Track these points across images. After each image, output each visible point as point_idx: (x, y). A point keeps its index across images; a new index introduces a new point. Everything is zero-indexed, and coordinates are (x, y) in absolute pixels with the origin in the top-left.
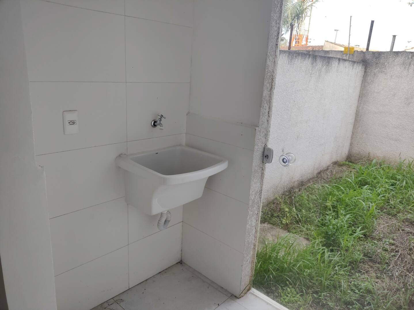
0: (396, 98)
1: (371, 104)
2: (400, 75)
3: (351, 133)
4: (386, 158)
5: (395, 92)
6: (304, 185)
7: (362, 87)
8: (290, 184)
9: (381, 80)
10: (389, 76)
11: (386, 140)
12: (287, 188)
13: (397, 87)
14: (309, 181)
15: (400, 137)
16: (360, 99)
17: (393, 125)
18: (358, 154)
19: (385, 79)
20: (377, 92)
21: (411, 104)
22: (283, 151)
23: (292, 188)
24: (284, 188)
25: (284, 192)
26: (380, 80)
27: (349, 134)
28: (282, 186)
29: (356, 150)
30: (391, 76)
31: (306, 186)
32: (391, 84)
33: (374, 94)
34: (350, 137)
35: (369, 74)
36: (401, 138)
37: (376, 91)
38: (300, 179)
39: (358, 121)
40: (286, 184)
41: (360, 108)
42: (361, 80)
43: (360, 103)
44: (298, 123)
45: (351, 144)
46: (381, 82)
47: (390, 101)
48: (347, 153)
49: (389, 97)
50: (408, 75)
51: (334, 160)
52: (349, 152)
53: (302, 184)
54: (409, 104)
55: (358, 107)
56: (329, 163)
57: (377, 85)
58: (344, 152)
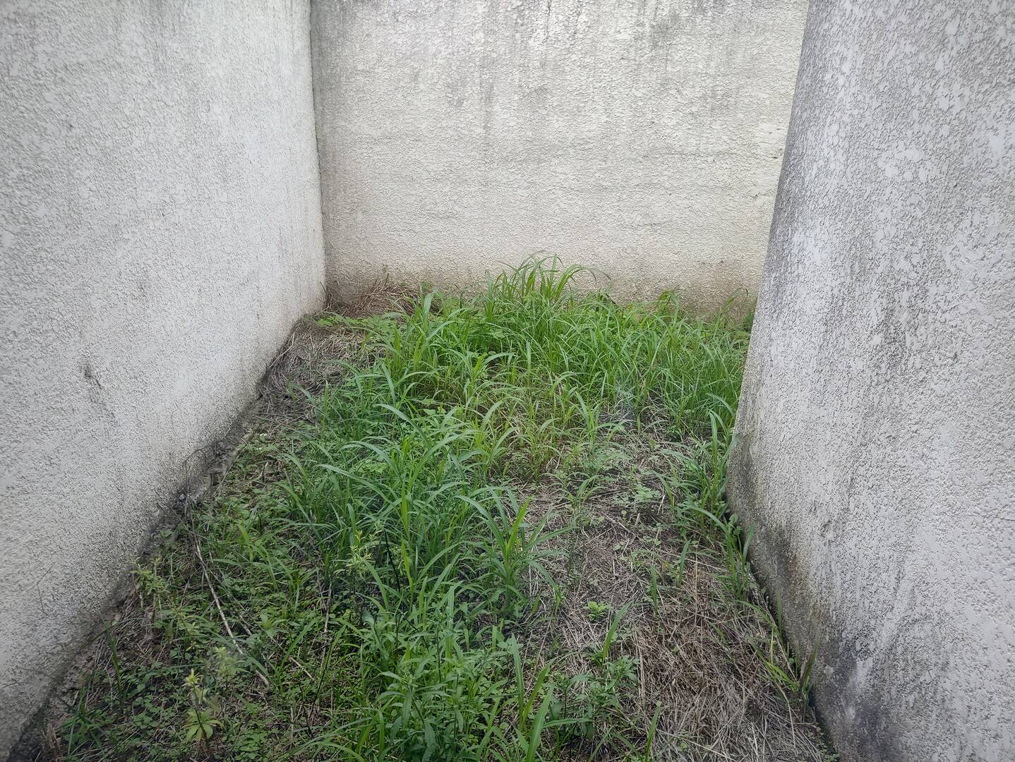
0: (422, 86)
1: (356, 112)
2: (419, 11)
3: (320, 215)
4: (433, 274)
5: (415, 68)
6: (224, 451)
7: (315, 58)
8: (170, 485)
9: (368, 30)
10: (386, 15)
11: (423, 221)
12: (159, 507)
13: (416, 49)
14: (236, 427)
15: (456, 208)
16: (318, 99)
17: (432, 174)
18: (355, 278)
19: (378, 24)
20: (363, 71)
21: (465, 102)
22: (88, 375)
23: (184, 490)
24: (148, 514)
25: (153, 530)
26: (364, 27)
27: (315, 219)
28: (134, 514)
29: (347, 265)
30: (395, 13)
31: (235, 453)
32: (400, 41)
33: (358, 78)
34: (319, 228)
35: (327, 9)
36: (460, 210)
37: (360, 67)
38: (204, 438)
39: (329, 173)
40: (151, 495)
41: (327, 129)
42: (307, 32)
43: (323, 113)
44: (122, 225)
45: (328, 250)
46: (367, 35)
47: (409, 98)
48: (323, 279)
49: (402, 84)
50: (437, 10)
51: (294, 318)
52: (328, 274)
53: (214, 453)
54: (460, 102)
55: (318, 127)
56: (283, 334)
57: (358, 46)
58: (316, 277)
